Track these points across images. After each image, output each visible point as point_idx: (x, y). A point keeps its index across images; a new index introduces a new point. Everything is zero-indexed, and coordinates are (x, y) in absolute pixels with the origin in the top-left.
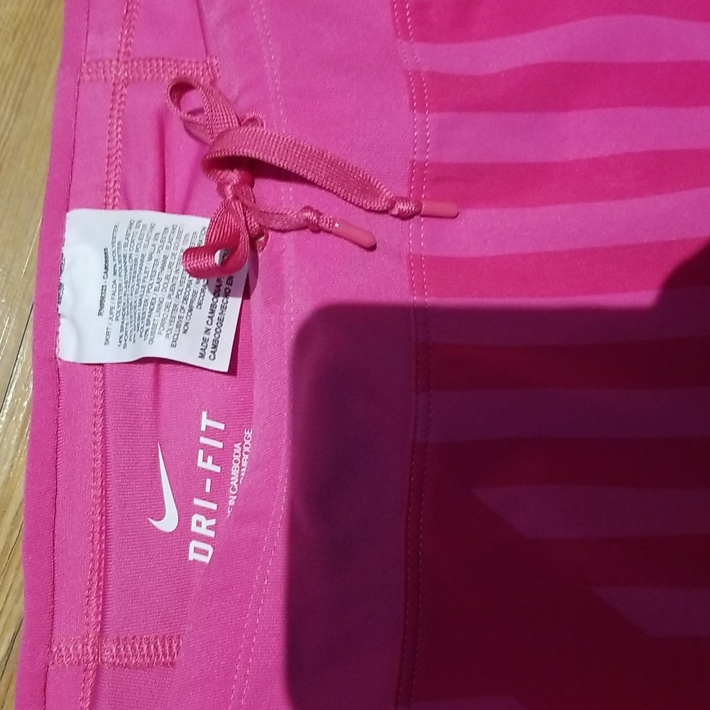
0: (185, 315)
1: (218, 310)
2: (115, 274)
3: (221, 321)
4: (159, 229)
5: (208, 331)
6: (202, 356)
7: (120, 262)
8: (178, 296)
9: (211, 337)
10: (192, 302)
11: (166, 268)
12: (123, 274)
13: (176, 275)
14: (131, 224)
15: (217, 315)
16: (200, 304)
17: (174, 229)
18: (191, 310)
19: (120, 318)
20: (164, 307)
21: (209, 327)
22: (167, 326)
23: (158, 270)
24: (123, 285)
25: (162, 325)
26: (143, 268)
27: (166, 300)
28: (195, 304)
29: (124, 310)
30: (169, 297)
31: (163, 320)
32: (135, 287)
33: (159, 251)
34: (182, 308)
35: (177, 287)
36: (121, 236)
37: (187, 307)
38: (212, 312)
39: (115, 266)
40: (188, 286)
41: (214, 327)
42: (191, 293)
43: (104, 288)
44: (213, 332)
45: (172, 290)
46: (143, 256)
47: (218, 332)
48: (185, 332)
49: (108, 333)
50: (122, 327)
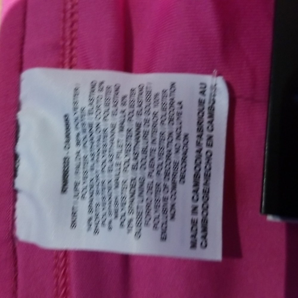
0: (169, 195)
1: (202, 181)
2: (78, 144)
3: (206, 192)
4: (125, 91)
5: (194, 210)
6: (194, 245)
7: (84, 131)
8: (158, 173)
9: (199, 217)
10: (174, 176)
11: (141, 139)
12: (88, 144)
13: (154, 147)
14: (93, 87)
15: (201, 187)
16: (183, 177)
17: (141, 90)
18: (174, 187)
19: (87, 196)
20: (146, 190)
21: (196, 204)
22: (153, 214)
23: (133, 142)
24: (89, 158)
25: (148, 213)
26: (115, 140)
27: (148, 181)
28: (178, 179)
29: (92, 187)
30: (150, 175)
31: (148, 206)
33: (130, 119)
34: (165, 187)
35: (156, 162)
37: (169, 184)
38: (196, 184)
39: (78, 135)
40: (168, 157)
41: (200, 203)
42: (172, 165)
43: (66, 161)
44: (200, 210)
45: (152, 166)
46: (113, 127)
47: (206, 208)
48: (173, 217)
49: (74, 214)
50: (90, 206)
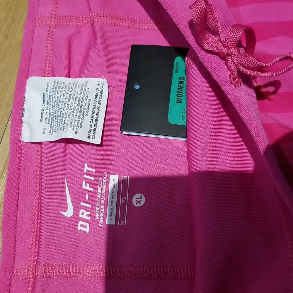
0: (81, 119)
1: (95, 116)
2: (48, 104)
3: (97, 121)
4: (67, 84)
5: (91, 126)
6: (89, 137)
7: (50, 98)
8: (77, 112)
9: (93, 129)
10: (83, 113)
11: (71, 100)
12: (51, 104)
13: (75, 102)
14: (55, 82)
15: (95, 118)
16: (87, 114)
17: (73, 83)
18: (83, 117)
19: (50, 122)
20: (71, 117)
21: (91, 124)
22: (73, 125)
23: (68, 100)
24: (52, 108)
25: (71, 124)
26: (61, 100)
28: (85, 115)
29: (52, 119)
30: (73, 112)
31: (71, 122)
32: (58, 109)
33: (67, 93)
34: (79, 116)
35: (76, 108)
36: (50, 87)
37: (81, 116)
38: (92, 117)
39: (48, 100)
40: (81, 106)
41: (93, 124)
42: (83, 109)
43: (43, 110)
44: (93, 126)
45: (74, 109)
46: (61, 95)
47: (95, 126)
48: (81, 127)
49: (44, 129)
50: (51, 126)
